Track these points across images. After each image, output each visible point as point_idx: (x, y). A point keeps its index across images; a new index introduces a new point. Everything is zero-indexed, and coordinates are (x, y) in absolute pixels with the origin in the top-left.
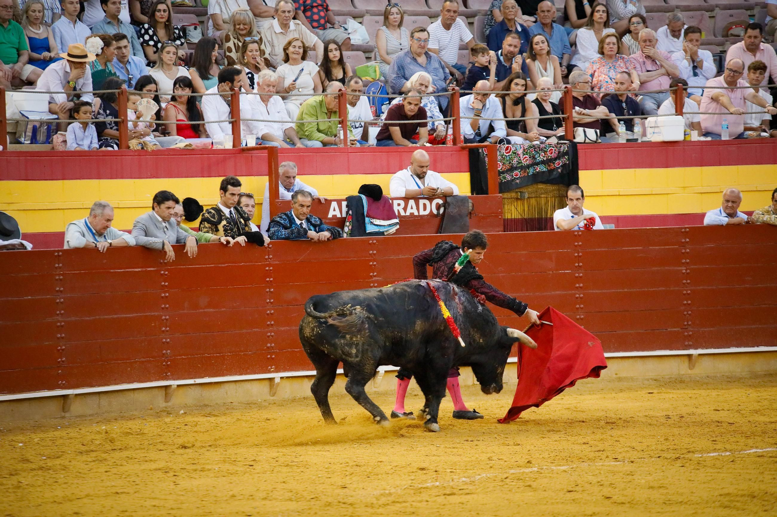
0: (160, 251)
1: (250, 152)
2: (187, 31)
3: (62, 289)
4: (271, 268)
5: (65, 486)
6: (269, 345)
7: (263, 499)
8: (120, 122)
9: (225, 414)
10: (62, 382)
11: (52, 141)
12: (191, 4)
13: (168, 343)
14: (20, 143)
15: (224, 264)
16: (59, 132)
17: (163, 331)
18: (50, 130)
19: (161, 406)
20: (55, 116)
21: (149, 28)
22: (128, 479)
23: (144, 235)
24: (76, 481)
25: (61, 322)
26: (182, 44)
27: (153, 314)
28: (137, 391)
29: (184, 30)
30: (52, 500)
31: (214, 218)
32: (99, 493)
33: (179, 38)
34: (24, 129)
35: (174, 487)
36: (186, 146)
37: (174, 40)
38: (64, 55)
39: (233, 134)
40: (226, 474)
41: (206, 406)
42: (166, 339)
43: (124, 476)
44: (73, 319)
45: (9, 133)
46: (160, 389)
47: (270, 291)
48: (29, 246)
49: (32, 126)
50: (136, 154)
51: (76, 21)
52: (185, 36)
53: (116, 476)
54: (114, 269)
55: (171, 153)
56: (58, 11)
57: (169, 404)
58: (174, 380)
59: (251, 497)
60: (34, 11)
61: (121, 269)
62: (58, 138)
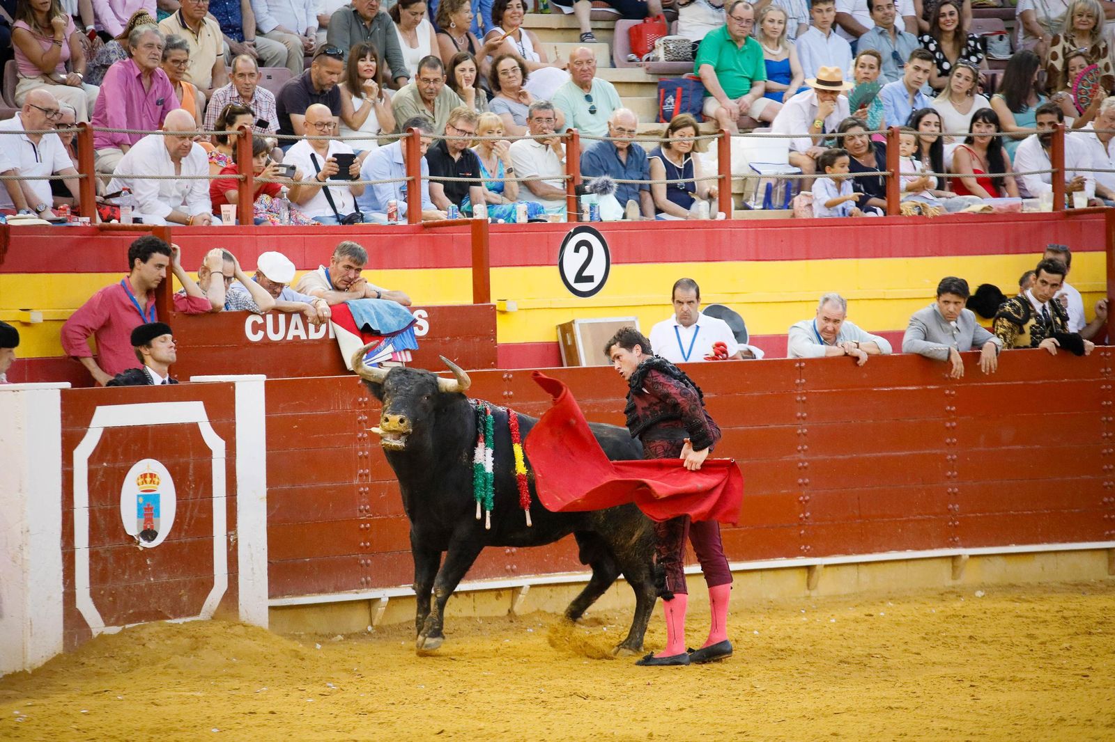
0: (945, 362)
1: (1080, 216)
2: (989, 43)
3: (805, 415)
4: (1110, 387)
5: (815, 694)
6: (1106, 499)
7: (1107, 726)
8: (888, 176)
9: (1042, 599)
10: (806, 546)
11: (793, 204)
12: (995, 4)
13: (955, 494)
14: (748, 208)
15: (1035, 380)
16: (802, 192)
17: (949, 477)
18: (790, 189)
19: (947, 585)
20: (797, 170)
21: (931, 41)
22: (904, 689)
23: (923, 338)
24: (831, 689)
25: (803, 462)
26: (979, 61)
27: (934, 452)
28: (912, 563)
29: (984, 41)
30: (799, 714)
31: (1019, 314)
32: (865, 706)
33: (975, 52)
34: (754, 188)
35: (972, 702)
36: (984, 208)
37: (967, 57)
38: (812, 83)
39: (1053, 191)
40: (1048, 687)
41: (1013, 586)
42: (953, 488)
43: (898, 684)
44: (821, 457)
45: (733, 194)
46: (945, 560)
47: (1107, 420)
48: (759, 354)
49: (765, 184)
50: (911, 221)
51: (830, 33)
52: (985, 48)
53: (888, 683)
54: (879, 386)
55: (961, 220)
56: (806, 21)
57: (959, 582)
58: (965, 547)
59: (1088, 723)
60: (772, 21)
61: (888, 386)
62: (801, 201)
